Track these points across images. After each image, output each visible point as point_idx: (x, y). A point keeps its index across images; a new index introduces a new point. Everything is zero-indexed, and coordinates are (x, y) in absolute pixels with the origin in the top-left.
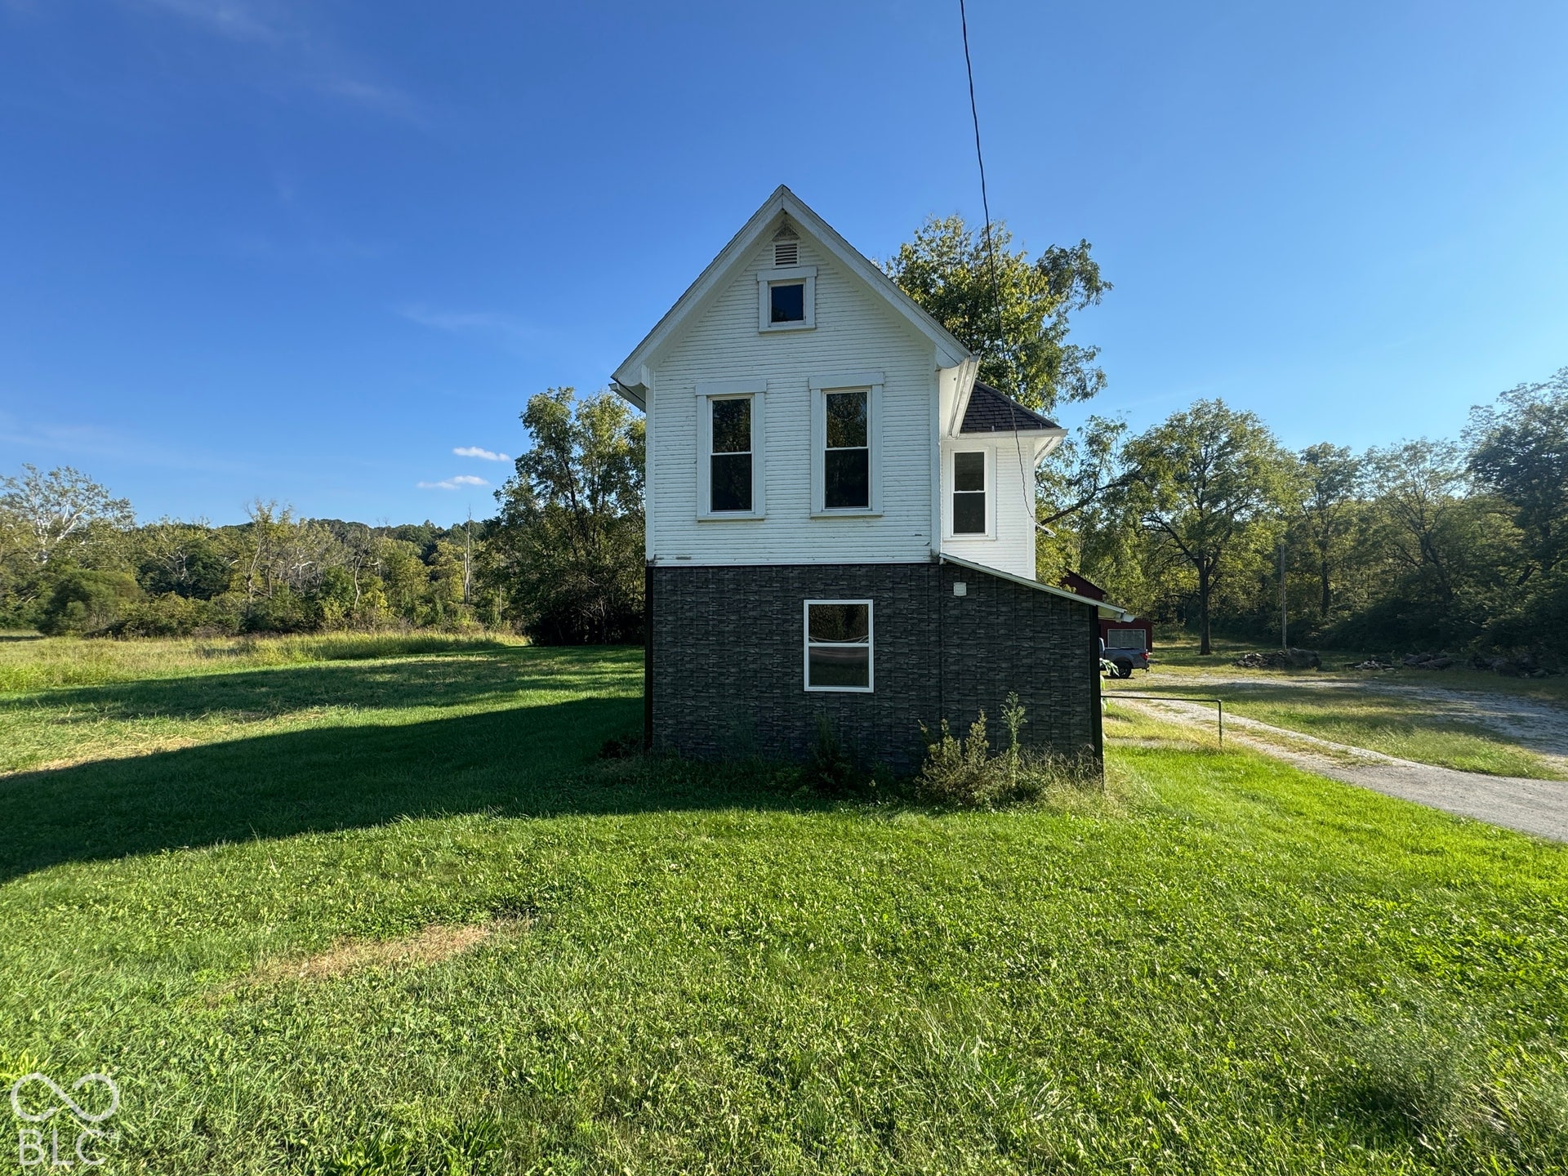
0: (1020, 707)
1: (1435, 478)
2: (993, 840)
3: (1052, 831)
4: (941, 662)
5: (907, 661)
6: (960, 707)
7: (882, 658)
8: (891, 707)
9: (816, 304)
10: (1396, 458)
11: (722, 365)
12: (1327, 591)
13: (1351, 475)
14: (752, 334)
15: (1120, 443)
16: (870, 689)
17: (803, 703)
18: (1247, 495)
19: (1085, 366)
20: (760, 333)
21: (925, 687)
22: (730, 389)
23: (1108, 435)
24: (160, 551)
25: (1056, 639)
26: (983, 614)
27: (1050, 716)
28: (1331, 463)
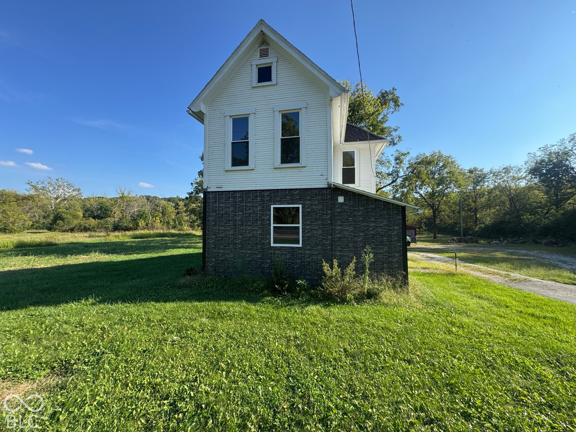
0: (371, 254)
1: (514, 178)
2: (354, 323)
3: (385, 316)
4: (332, 233)
5: (317, 232)
6: (341, 254)
7: (306, 231)
8: (310, 253)
9: (277, 74)
10: (500, 172)
11: (237, 102)
12: (476, 217)
13: (484, 178)
14: (249, 88)
15: (407, 160)
16: (300, 245)
17: (271, 251)
18: (450, 183)
19: (393, 133)
20: (253, 87)
21: (325, 244)
22: (239, 112)
23: (402, 157)
24: (91, 205)
25: (385, 222)
26: (351, 211)
27: (383, 258)
28: (478, 174)
